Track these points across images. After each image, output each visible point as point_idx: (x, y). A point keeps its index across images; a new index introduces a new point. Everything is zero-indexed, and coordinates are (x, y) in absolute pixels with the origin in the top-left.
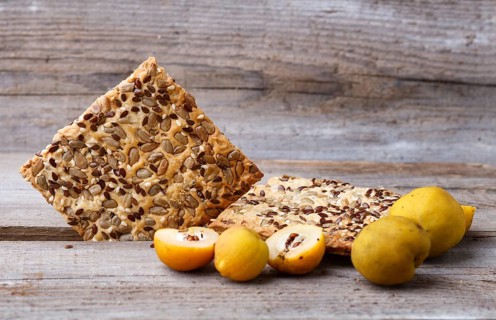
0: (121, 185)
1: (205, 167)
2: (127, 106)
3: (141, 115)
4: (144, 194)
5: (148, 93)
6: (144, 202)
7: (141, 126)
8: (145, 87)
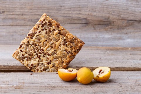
0: (43, 54)
1: (67, 43)
2: (40, 29)
3: (45, 31)
4: (50, 55)
5: (45, 24)
6: (51, 58)
7: (45, 35)
8: (44, 22)
